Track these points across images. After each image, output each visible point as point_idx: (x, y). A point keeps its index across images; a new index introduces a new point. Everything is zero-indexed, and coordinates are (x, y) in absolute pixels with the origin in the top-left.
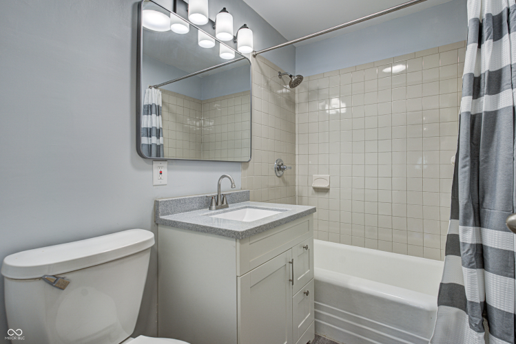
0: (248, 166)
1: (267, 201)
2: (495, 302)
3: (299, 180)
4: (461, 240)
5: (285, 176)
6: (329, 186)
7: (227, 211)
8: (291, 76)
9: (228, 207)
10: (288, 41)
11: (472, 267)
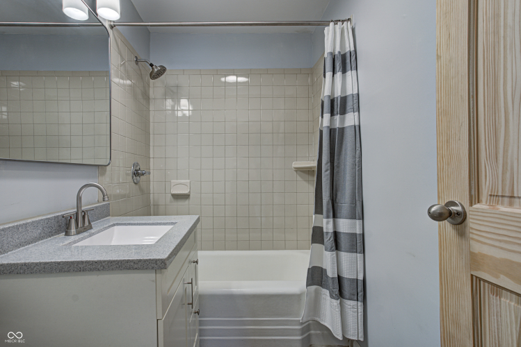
0: (105, 171)
1: (125, 215)
2: (347, 274)
3: (154, 187)
4: (325, 230)
5: (141, 183)
6: (190, 192)
7: (93, 234)
8: (151, 65)
9: (91, 228)
10: (143, 22)
11: (333, 251)
